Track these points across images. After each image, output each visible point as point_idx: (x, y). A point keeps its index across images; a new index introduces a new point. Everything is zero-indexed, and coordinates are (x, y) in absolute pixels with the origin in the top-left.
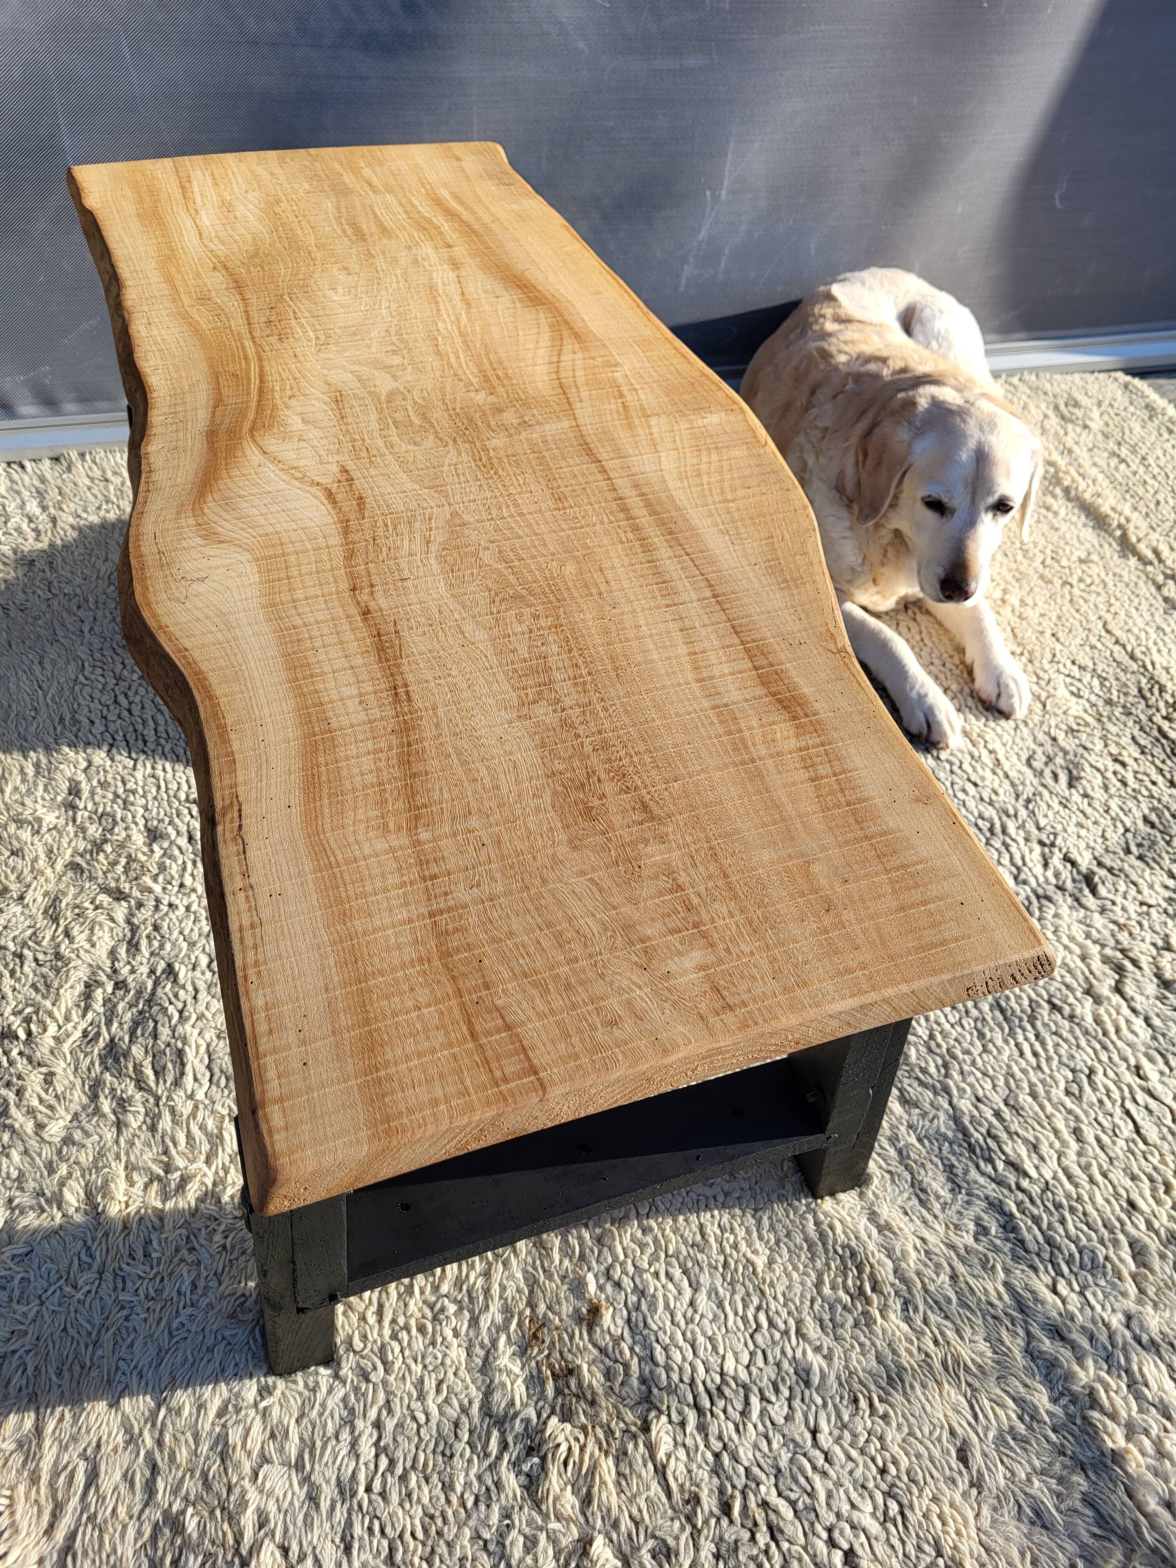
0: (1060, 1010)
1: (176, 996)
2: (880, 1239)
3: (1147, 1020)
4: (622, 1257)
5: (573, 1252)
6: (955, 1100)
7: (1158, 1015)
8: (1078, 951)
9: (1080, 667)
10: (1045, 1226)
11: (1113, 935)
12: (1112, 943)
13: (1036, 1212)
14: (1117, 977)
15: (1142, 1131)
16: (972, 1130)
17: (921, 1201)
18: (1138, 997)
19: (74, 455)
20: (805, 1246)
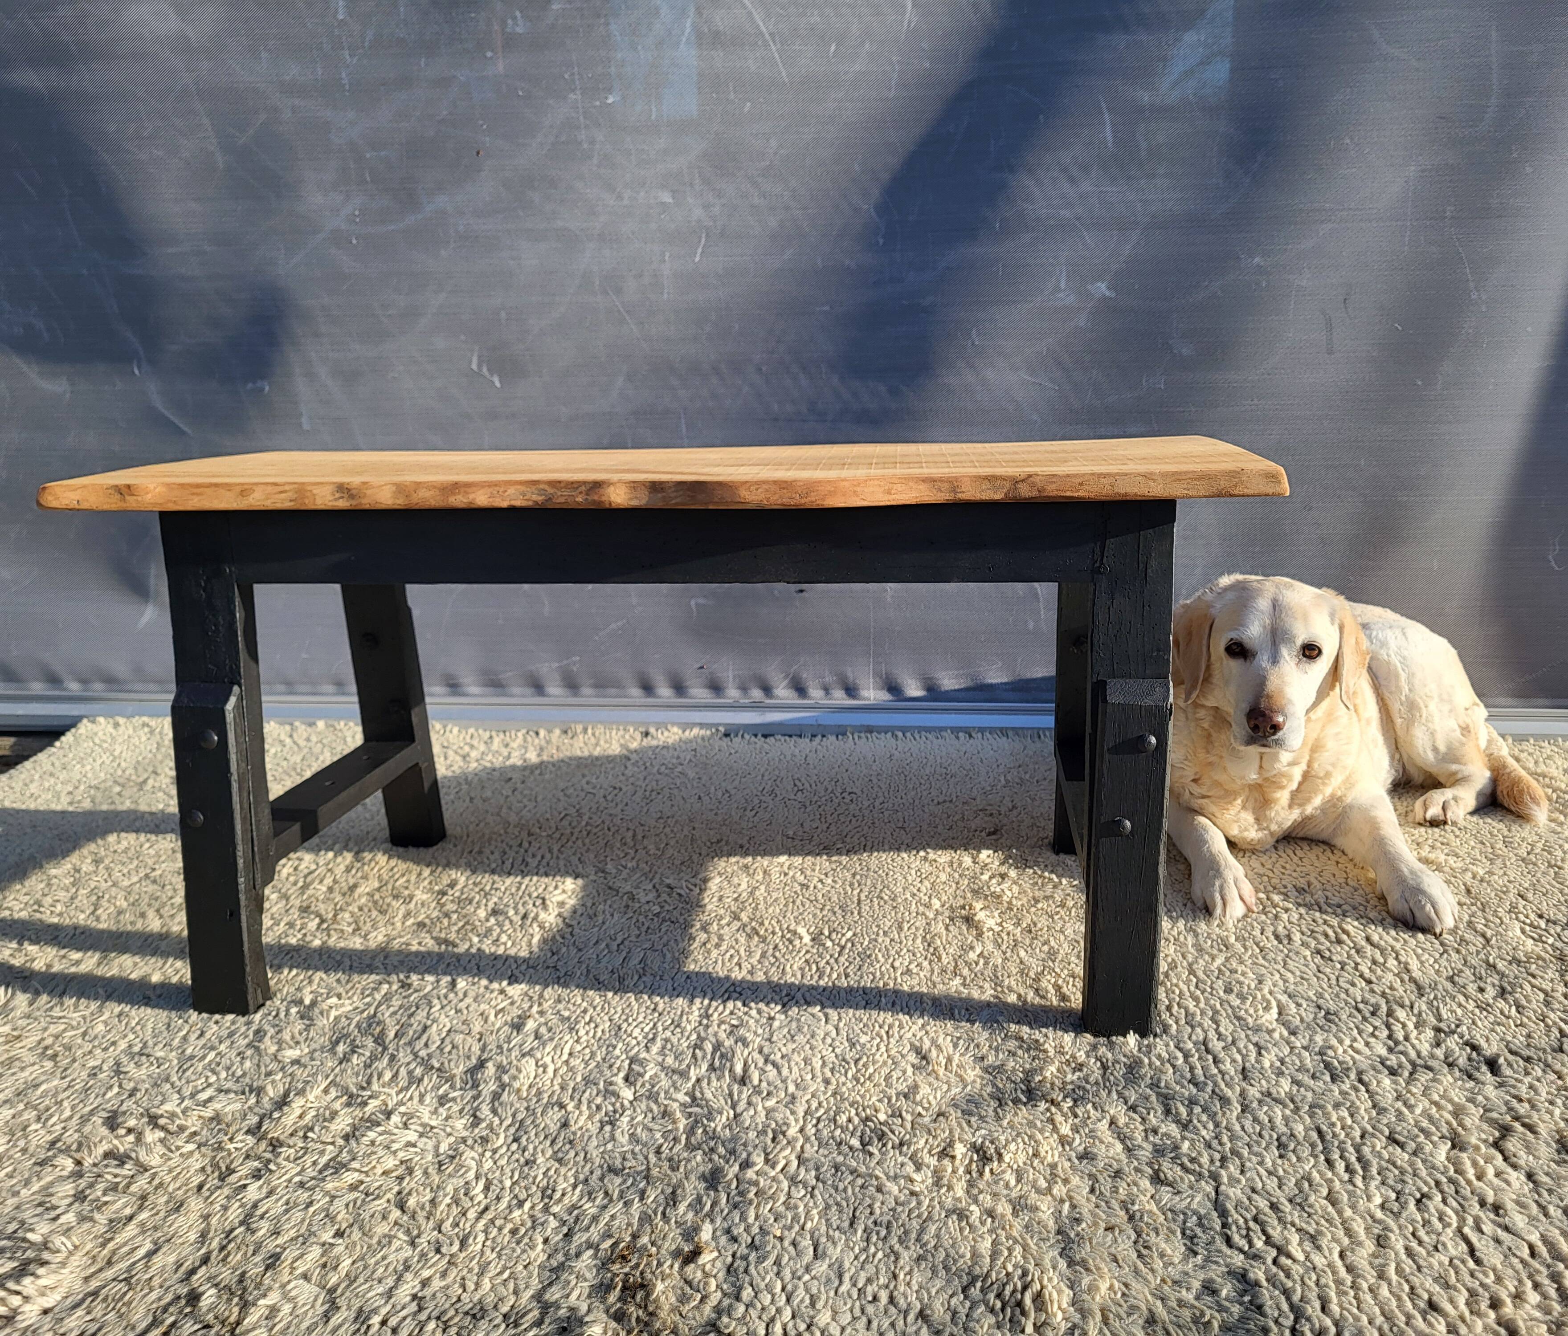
0: (1402, 1146)
1: (446, 997)
2: (1068, 1272)
3: (1530, 1176)
4: (751, 1220)
5: (702, 1209)
6: (1223, 1188)
7: (1547, 1174)
8: (1450, 1107)
9: (1548, 921)
10: (1296, 1298)
11: (1507, 1103)
12: (1504, 1109)
13: (1290, 1284)
14: (1497, 1134)
15: (1478, 1254)
16: (1233, 1211)
17: (1140, 1256)
18: (1522, 1154)
19: (579, 728)
20: (968, 1255)
